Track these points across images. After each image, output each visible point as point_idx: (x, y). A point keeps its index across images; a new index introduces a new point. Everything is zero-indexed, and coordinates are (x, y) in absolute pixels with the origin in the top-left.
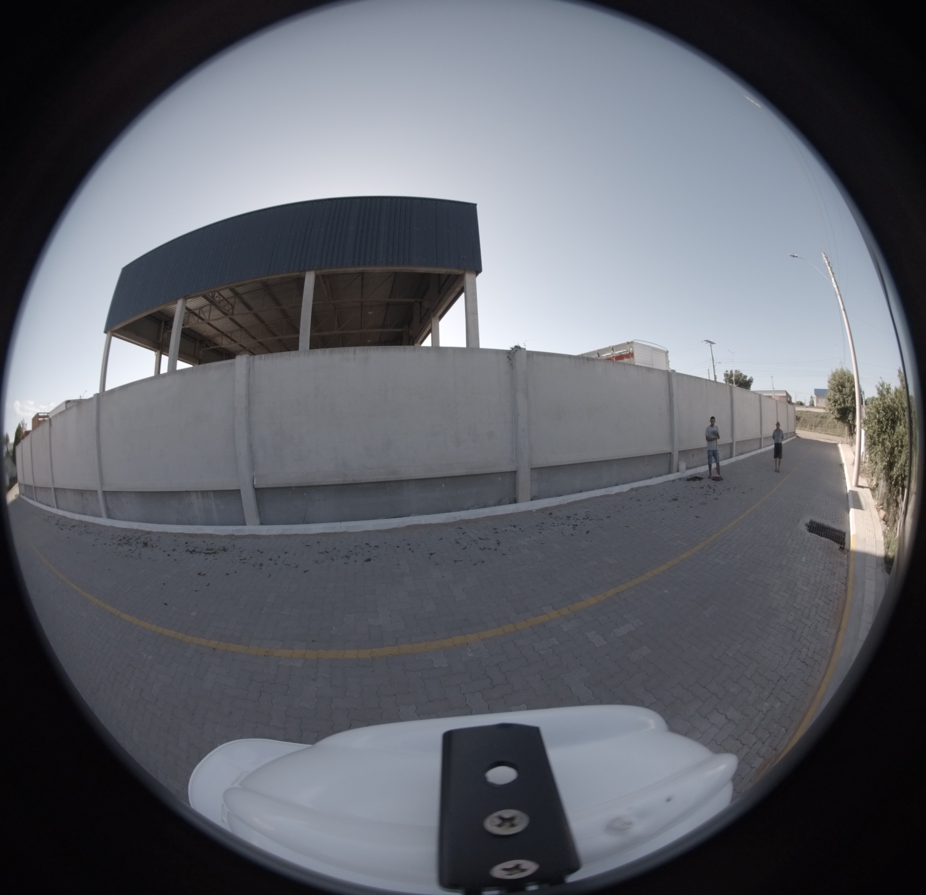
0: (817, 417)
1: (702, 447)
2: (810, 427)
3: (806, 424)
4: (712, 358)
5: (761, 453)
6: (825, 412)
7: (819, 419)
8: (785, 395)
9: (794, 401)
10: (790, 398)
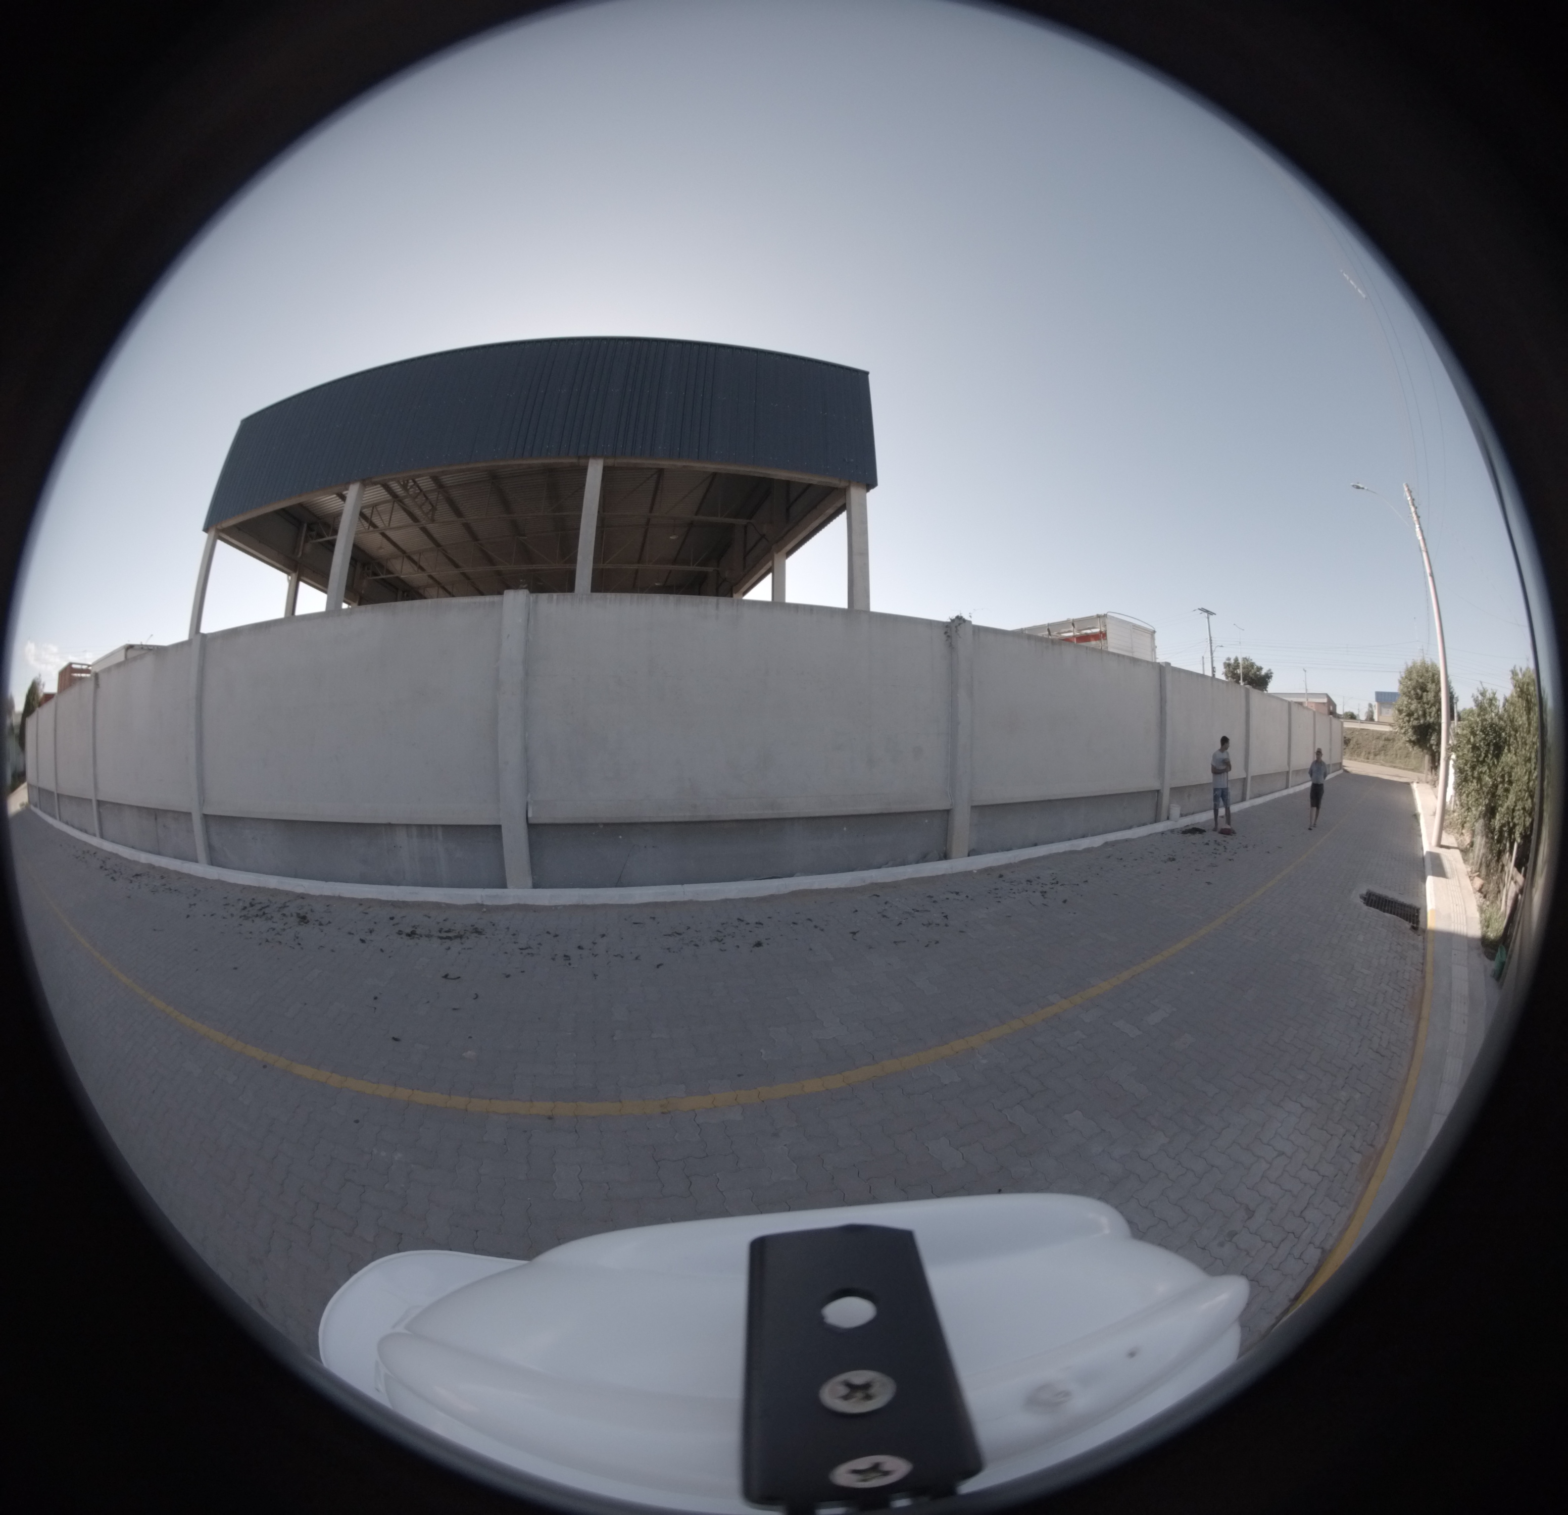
0: (1378, 738)
1: (1202, 783)
2: (1366, 756)
3: (1359, 750)
4: (1209, 639)
5: (1289, 796)
6: (1391, 731)
7: (1381, 743)
8: (1325, 700)
9: (1340, 711)
10: (1334, 706)
